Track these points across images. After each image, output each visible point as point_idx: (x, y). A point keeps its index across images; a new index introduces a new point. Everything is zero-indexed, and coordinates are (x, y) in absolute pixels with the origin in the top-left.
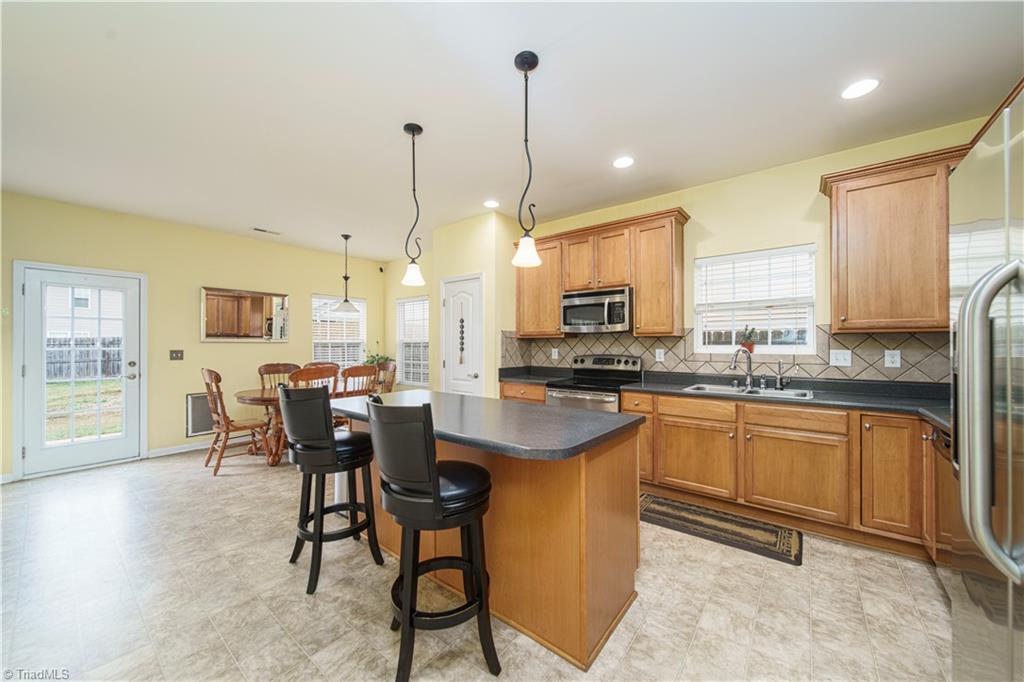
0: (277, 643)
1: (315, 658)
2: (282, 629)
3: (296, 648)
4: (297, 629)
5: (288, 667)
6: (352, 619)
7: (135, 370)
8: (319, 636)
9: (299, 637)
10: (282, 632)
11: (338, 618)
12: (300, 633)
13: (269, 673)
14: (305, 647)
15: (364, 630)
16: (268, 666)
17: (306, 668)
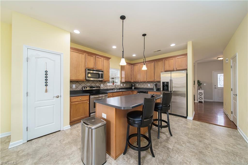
0: (172, 157)
1: (171, 148)
2: (168, 157)
3: (171, 152)
4: (166, 154)
5: (176, 151)
6: (159, 145)
8: (166, 149)
9: (168, 153)
10: (169, 157)
11: (160, 148)
12: (167, 153)
13: (179, 154)
14: (170, 151)
15: (161, 143)
16: (178, 155)
17: (174, 148)
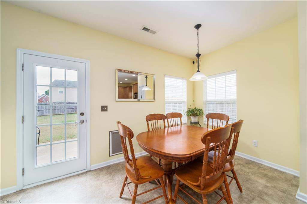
7: (83, 118)
